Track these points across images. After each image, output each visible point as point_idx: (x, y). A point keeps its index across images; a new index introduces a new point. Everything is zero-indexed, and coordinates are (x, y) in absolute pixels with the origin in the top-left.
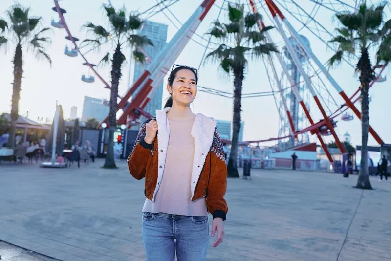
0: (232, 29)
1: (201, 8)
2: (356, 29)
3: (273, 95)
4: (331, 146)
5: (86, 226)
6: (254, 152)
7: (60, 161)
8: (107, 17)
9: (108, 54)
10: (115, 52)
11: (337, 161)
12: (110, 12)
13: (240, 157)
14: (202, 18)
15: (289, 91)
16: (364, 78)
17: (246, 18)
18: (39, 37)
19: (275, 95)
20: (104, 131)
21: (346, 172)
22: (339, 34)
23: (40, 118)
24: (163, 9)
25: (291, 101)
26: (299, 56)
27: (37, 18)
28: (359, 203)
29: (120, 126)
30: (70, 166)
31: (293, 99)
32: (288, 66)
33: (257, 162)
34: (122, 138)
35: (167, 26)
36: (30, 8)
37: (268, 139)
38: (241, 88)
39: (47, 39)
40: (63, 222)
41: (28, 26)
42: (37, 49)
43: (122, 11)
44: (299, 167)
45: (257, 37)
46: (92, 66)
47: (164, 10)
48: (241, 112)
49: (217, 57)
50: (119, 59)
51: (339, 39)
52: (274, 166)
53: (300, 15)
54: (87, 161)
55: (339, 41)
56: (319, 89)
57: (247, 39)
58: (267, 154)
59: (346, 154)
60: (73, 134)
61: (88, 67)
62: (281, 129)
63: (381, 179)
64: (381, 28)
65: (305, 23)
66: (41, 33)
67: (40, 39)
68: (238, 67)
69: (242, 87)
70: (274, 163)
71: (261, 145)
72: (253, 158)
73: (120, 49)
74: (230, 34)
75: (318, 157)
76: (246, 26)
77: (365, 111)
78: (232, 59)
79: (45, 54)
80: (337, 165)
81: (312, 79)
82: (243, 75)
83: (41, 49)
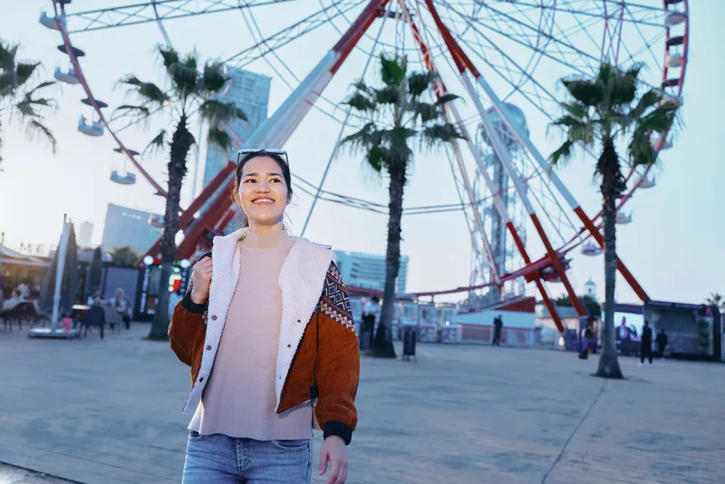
0: (388, 96)
1: (333, 53)
2: (595, 105)
3: (463, 209)
4: (561, 302)
5: (130, 436)
6: (425, 313)
7: (66, 327)
8: (165, 68)
9: (163, 132)
10: (176, 129)
11: (570, 330)
12: (170, 58)
13: (400, 321)
14: (334, 70)
15: (490, 202)
16: (608, 188)
17: (410, 80)
18: (34, 97)
19: (466, 210)
20: (147, 271)
21: (583, 350)
22: (566, 113)
23: (26, 245)
24: (265, 53)
25: (493, 222)
26: (508, 141)
27: (33, 63)
28: (596, 401)
29: (178, 263)
30: (85, 336)
31: (496, 217)
32: (487, 158)
33: (430, 331)
34: (183, 285)
35: (270, 79)
36: (19, 44)
37: (455, 288)
38: (401, 200)
39: (48, 102)
40: (89, 429)
41: (16, 77)
42: (28, 118)
43: (191, 58)
44: (504, 341)
45: (429, 112)
46: (132, 154)
47: (267, 56)
48: (401, 241)
49: (360, 144)
50: (182, 140)
51: (566, 121)
52: (459, 339)
53: (509, 70)
54: (116, 327)
55: (567, 124)
56: (544, 200)
57: (413, 114)
58: (448, 315)
59: (585, 317)
60: (88, 276)
61: (124, 156)
62: (476, 271)
63: (642, 361)
64: (634, 104)
65: (516, 83)
66: (37, 91)
67: (35, 102)
68: (395, 162)
69: (403, 197)
70: (460, 332)
71: (439, 300)
72: (423, 323)
73: (185, 124)
74: (383, 105)
75: (537, 323)
76: (410, 92)
77: (611, 243)
78: (385, 149)
79: (44, 128)
80: (570, 336)
81: (529, 182)
82: (406, 176)
83: (36, 119)
